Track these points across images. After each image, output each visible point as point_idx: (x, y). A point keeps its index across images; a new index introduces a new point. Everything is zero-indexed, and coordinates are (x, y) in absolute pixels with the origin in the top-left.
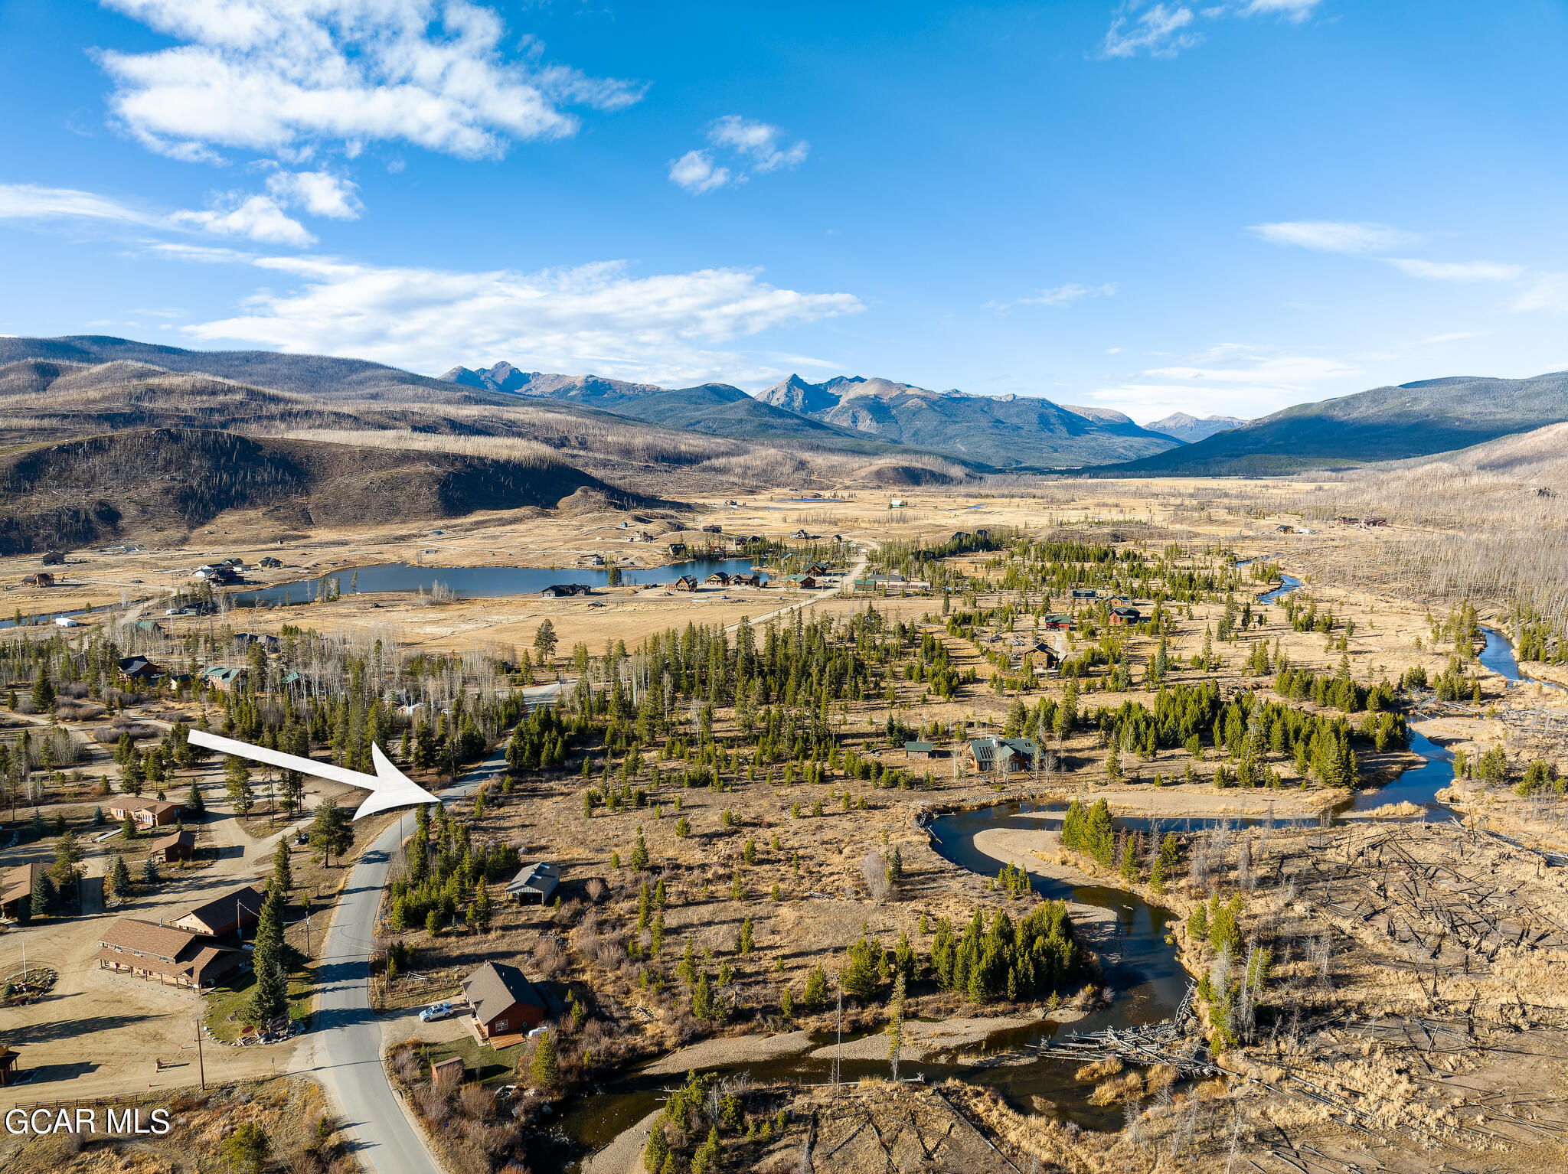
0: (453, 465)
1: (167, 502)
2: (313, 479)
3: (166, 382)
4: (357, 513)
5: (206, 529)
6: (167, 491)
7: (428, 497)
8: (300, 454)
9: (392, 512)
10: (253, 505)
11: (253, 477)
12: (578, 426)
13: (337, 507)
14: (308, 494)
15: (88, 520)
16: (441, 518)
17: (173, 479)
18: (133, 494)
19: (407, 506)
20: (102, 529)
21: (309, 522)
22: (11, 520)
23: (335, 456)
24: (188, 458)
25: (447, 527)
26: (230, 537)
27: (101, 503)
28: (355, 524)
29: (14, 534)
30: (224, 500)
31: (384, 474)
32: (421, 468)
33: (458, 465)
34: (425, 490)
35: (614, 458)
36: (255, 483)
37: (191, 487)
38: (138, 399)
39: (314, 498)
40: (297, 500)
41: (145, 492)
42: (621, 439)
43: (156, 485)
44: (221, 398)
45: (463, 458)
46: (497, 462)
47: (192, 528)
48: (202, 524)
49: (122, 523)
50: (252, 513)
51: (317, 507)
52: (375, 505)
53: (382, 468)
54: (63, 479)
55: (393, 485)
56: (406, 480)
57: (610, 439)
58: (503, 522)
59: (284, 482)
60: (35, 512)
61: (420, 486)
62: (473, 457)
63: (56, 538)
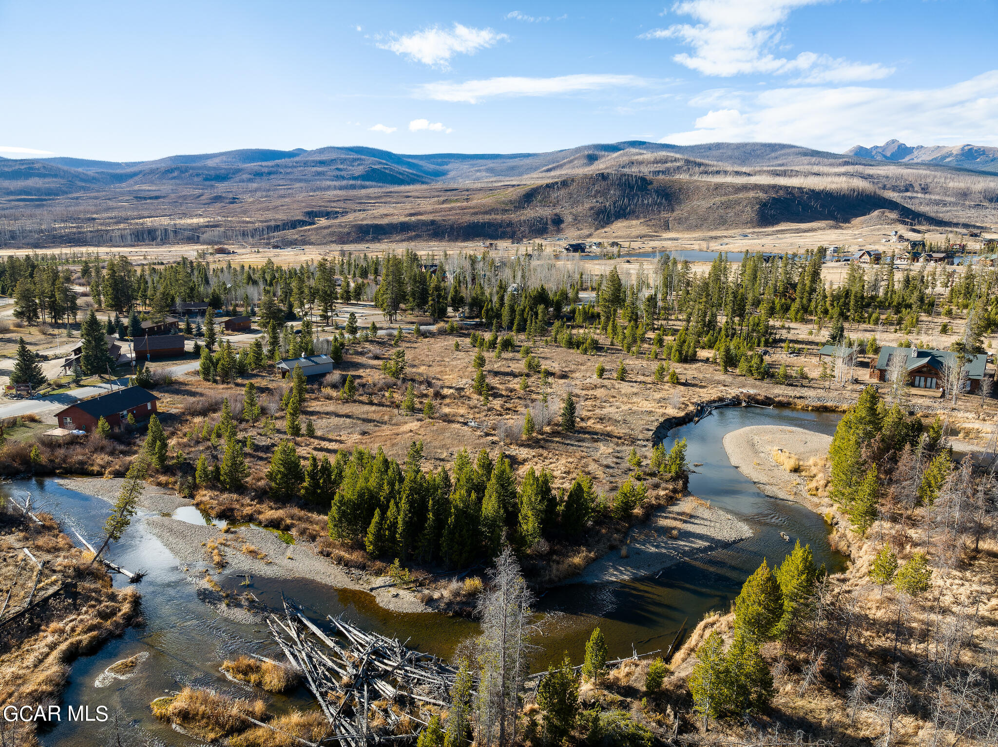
0: (777, 192)
1: (589, 214)
2: (679, 203)
3: (640, 158)
4: (700, 222)
5: (606, 229)
6: (592, 208)
7: (750, 213)
8: (677, 187)
9: (723, 222)
10: (638, 218)
11: (643, 201)
12: (926, 176)
13: (687, 219)
14: (673, 211)
15: (547, 224)
16: (754, 227)
17: (597, 202)
18: (574, 211)
19: (733, 219)
20: (551, 227)
21: (667, 227)
22: (510, 221)
23: (698, 188)
24: (609, 190)
25: (753, 233)
26: (614, 235)
27: (556, 215)
28: (694, 230)
29: (509, 229)
30: (622, 214)
31: (724, 199)
32: (752, 194)
33: (781, 193)
34: (748, 208)
35: (948, 199)
36: (643, 204)
37: (605, 206)
38: (623, 167)
39: (675, 214)
40: (664, 215)
41: (580, 209)
42: (962, 185)
43: (587, 206)
44: (669, 165)
45: (786, 188)
46: (813, 191)
47: (597, 229)
48: (603, 227)
49: (562, 226)
50: (634, 222)
51: (675, 220)
52: (711, 218)
53: (726, 194)
54: (544, 203)
55: (727, 205)
56: (738, 202)
57: (951, 185)
58: (798, 231)
59: (660, 204)
60: (522, 218)
61: (746, 206)
62: (794, 188)
63: (527, 231)
